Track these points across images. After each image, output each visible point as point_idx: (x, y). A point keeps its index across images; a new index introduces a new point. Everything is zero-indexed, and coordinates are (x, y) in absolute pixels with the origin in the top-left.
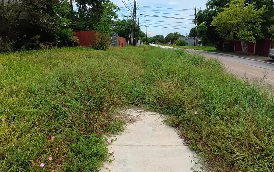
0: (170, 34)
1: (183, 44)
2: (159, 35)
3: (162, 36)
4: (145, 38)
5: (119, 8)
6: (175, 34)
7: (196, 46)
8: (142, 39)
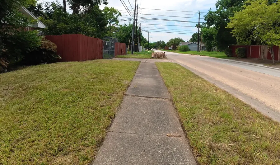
0: (172, 40)
1: (185, 50)
2: (160, 41)
3: (163, 42)
4: (147, 43)
5: (120, 13)
6: (176, 39)
7: (200, 51)
8: (144, 44)
